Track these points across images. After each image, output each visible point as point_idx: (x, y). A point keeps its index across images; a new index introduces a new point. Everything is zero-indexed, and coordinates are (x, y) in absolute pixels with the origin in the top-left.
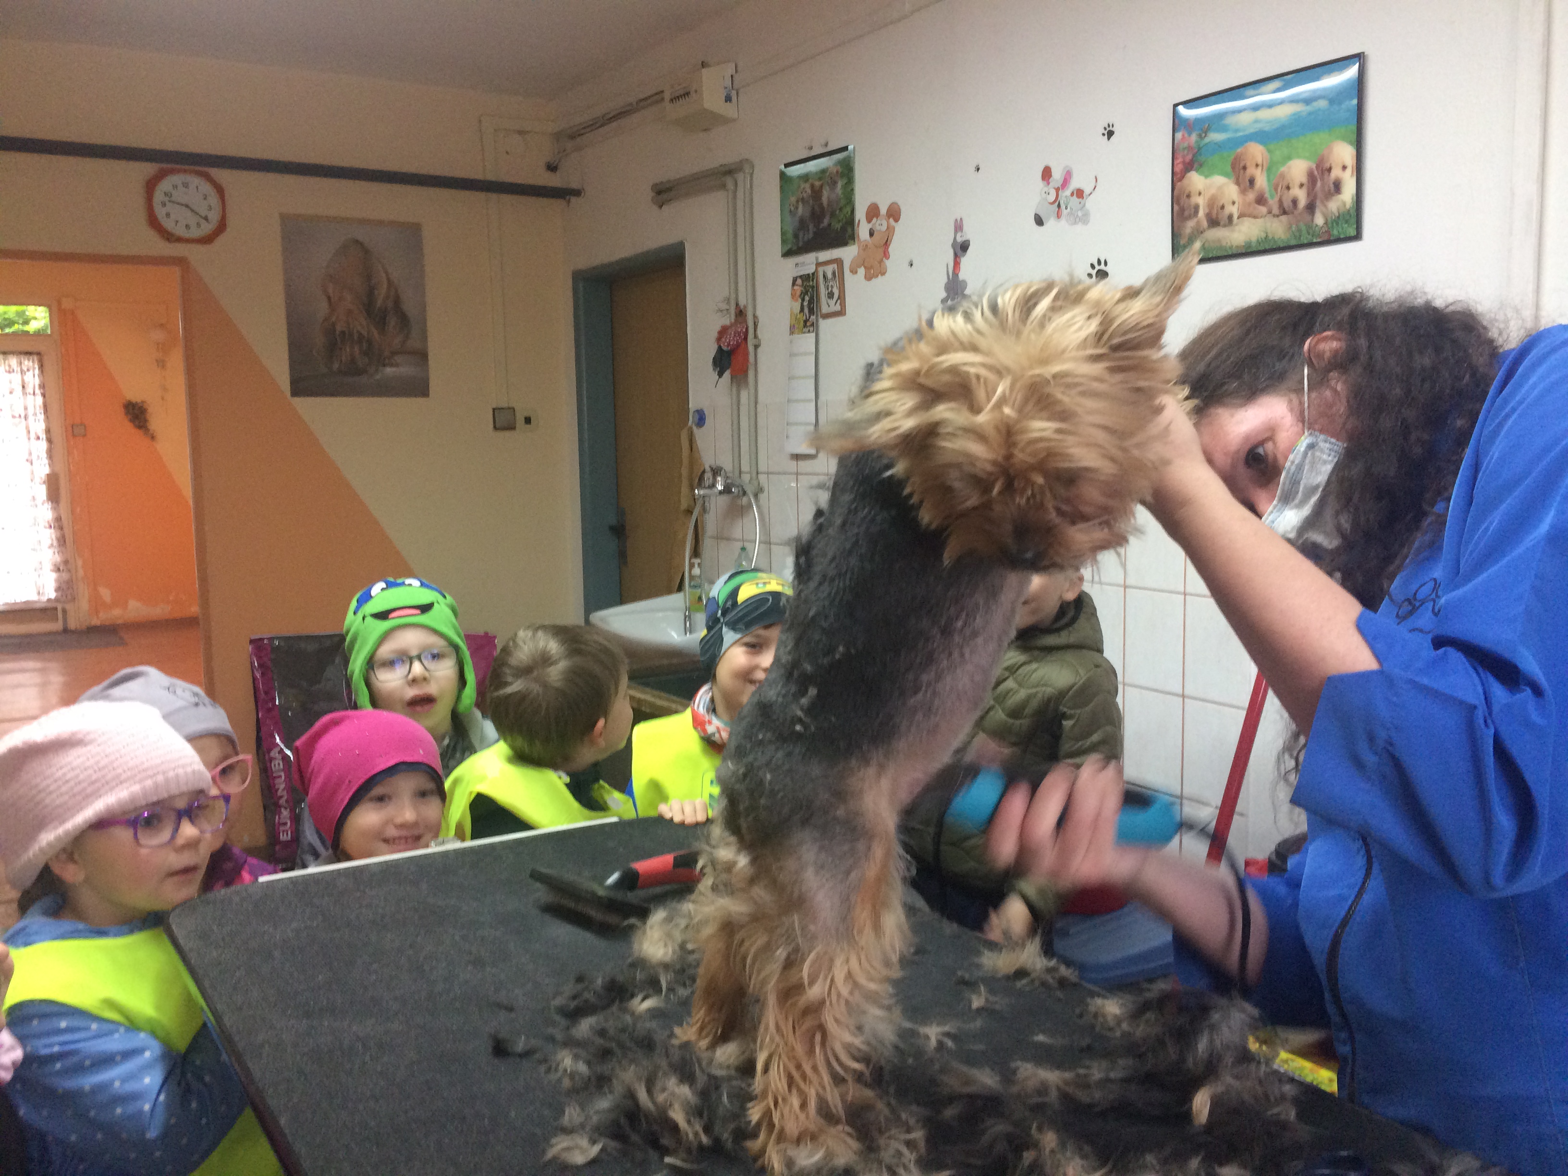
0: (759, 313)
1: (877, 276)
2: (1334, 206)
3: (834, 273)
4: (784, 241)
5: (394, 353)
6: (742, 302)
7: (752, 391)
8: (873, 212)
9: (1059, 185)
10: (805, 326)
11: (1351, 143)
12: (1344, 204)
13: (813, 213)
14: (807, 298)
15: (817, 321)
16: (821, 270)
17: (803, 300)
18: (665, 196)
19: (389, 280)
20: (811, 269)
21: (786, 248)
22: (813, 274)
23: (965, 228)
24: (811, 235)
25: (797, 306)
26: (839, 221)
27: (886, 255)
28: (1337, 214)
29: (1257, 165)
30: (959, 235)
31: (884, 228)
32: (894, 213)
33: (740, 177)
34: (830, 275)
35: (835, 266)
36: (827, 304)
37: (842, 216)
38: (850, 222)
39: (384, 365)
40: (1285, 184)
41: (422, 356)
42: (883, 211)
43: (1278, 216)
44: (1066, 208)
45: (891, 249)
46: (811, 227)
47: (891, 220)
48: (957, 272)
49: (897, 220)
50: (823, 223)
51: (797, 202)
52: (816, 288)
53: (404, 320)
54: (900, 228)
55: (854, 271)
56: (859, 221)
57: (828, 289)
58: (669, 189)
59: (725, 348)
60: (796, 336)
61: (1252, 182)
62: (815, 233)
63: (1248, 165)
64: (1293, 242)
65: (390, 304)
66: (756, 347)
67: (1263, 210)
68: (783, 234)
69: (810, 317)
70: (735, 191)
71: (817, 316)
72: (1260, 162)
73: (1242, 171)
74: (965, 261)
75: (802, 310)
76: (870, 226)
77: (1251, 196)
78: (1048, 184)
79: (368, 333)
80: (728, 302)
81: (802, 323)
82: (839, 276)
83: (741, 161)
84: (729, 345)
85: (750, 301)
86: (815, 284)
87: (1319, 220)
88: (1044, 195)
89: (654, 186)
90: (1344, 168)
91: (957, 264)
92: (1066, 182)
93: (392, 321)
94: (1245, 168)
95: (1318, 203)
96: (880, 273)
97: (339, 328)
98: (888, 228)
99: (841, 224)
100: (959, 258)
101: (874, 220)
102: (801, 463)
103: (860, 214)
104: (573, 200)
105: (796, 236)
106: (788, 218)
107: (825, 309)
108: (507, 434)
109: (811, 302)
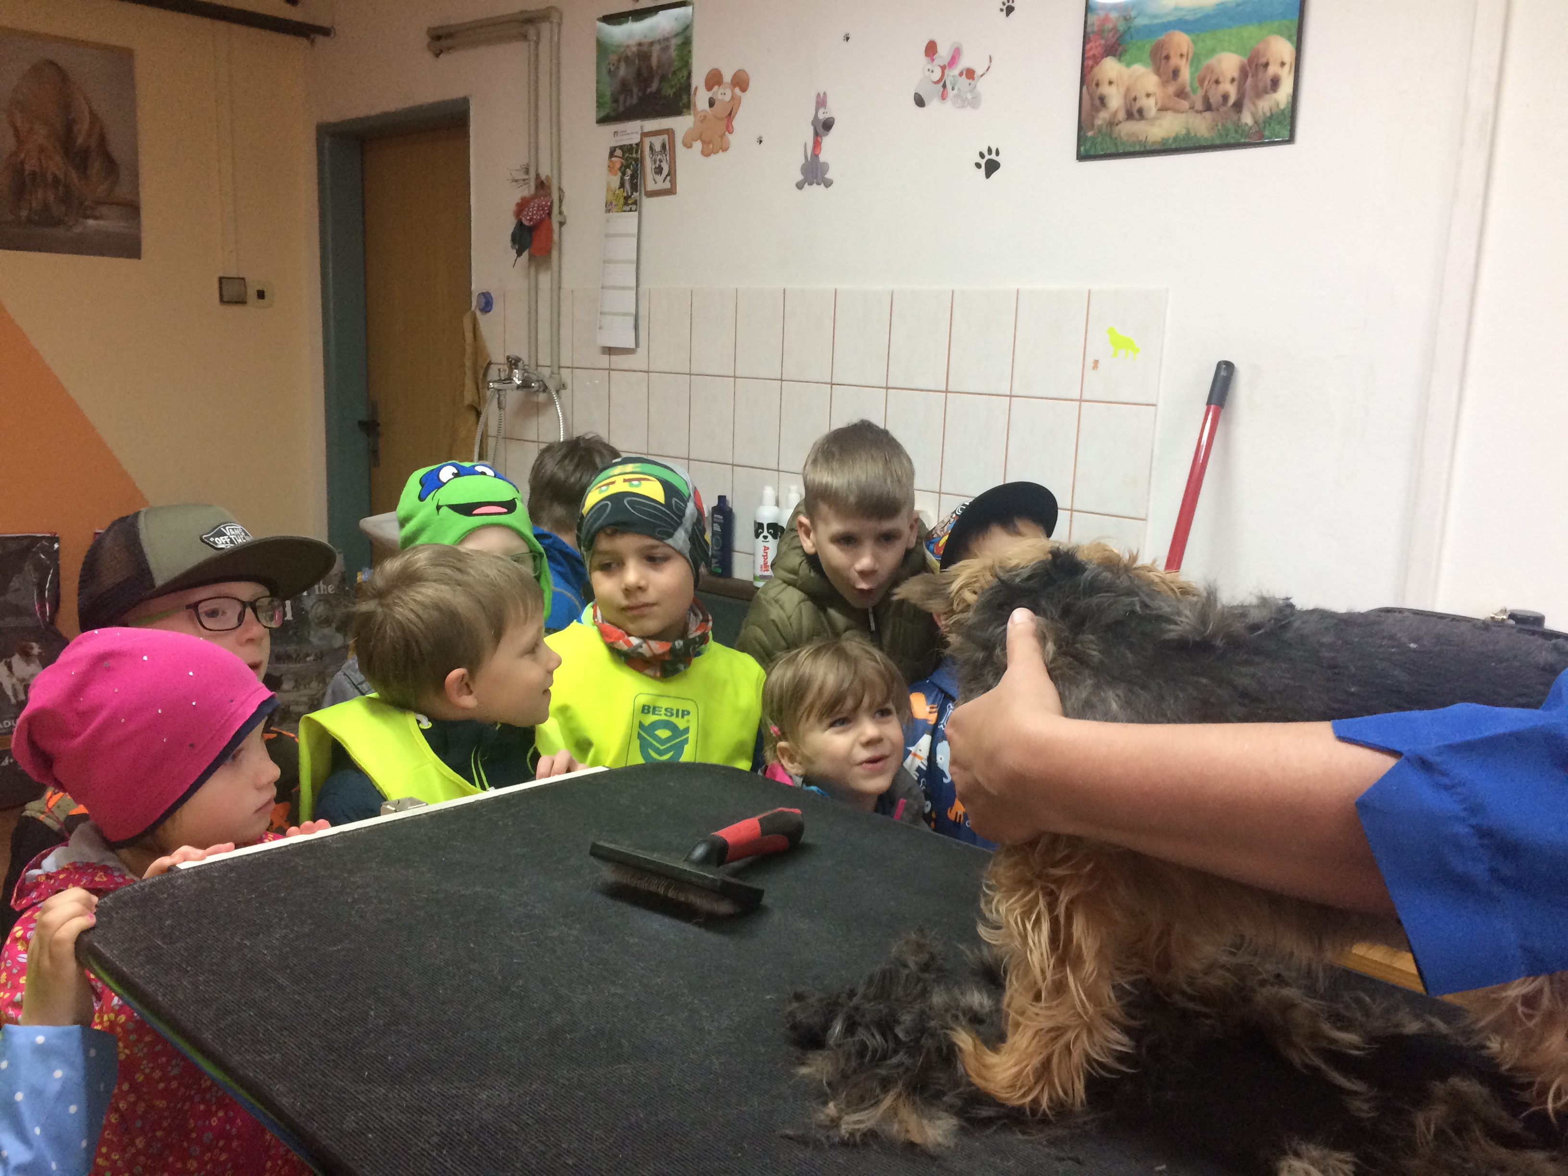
0: (565, 186)
1: (717, 152)
2: (1265, 105)
3: (664, 146)
4: (600, 105)
5: (100, 203)
6: (544, 172)
7: (556, 275)
8: (714, 79)
9: (945, 62)
10: (626, 204)
11: (1289, 38)
12: (1278, 104)
13: (639, 73)
14: (629, 172)
15: (640, 199)
16: (647, 141)
17: (624, 174)
18: (444, 43)
19: (91, 112)
20: (635, 139)
21: (602, 114)
22: (637, 144)
23: (830, 103)
24: (635, 100)
25: (616, 180)
26: (672, 87)
27: (729, 129)
28: (1268, 114)
29: (1182, 55)
30: (821, 111)
31: (728, 97)
32: (741, 82)
33: (545, 27)
34: (658, 148)
35: (666, 137)
36: (652, 181)
37: (676, 80)
38: (686, 88)
39: (87, 217)
40: (1214, 78)
41: (133, 209)
42: (727, 78)
43: (1201, 112)
44: (953, 89)
45: (736, 123)
46: (635, 90)
47: (737, 90)
48: (817, 153)
49: (744, 90)
50: (651, 87)
51: (619, 61)
52: (639, 161)
53: (111, 166)
54: (747, 99)
55: (688, 145)
56: (696, 89)
57: (655, 163)
58: (450, 35)
59: (526, 223)
60: (614, 215)
61: (1176, 73)
62: (640, 99)
63: (1172, 54)
64: (1218, 142)
65: (93, 142)
66: (562, 224)
67: (1185, 104)
68: (600, 96)
69: (632, 194)
70: (537, 43)
71: (640, 194)
72: (1185, 52)
73: (1163, 62)
74: (828, 141)
75: (622, 185)
76: (709, 94)
77: (1171, 89)
78: (933, 60)
79: (66, 175)
80: (527, 172)
81: (622, 201)
82: (668, 149)
83: (548, 8)
84: (530, 220)
85: (555, 171)
86: (639, 156)
87: (1247, 118)
88: (927, 73)
89: (430, 30)
90: (1283, 64)
91: (817, 144)
92: (953, 60)
93: (96, 166)
94: (1167, 58)
95: (1247, 103)
96: (721, 148)
97: (28, 167)
98: (733, 98)
99: (674, 90)
100: (821, 137)
101: (716, 87)
102: (614, 358)
103: (698, 80)
104: (320, 39)
105: (615, 100)
106: (606, 78)
107: (651, 186)
108: (237, 309)
109: (633, 177)
